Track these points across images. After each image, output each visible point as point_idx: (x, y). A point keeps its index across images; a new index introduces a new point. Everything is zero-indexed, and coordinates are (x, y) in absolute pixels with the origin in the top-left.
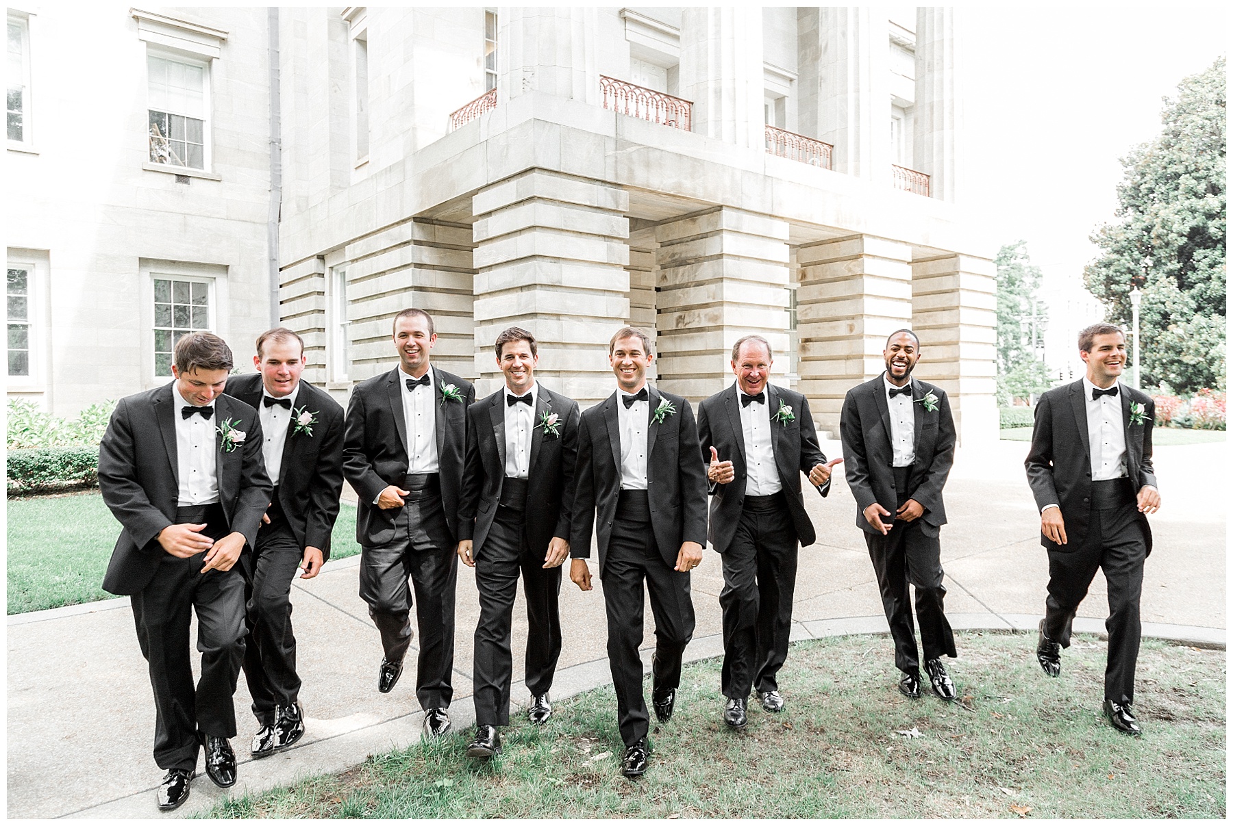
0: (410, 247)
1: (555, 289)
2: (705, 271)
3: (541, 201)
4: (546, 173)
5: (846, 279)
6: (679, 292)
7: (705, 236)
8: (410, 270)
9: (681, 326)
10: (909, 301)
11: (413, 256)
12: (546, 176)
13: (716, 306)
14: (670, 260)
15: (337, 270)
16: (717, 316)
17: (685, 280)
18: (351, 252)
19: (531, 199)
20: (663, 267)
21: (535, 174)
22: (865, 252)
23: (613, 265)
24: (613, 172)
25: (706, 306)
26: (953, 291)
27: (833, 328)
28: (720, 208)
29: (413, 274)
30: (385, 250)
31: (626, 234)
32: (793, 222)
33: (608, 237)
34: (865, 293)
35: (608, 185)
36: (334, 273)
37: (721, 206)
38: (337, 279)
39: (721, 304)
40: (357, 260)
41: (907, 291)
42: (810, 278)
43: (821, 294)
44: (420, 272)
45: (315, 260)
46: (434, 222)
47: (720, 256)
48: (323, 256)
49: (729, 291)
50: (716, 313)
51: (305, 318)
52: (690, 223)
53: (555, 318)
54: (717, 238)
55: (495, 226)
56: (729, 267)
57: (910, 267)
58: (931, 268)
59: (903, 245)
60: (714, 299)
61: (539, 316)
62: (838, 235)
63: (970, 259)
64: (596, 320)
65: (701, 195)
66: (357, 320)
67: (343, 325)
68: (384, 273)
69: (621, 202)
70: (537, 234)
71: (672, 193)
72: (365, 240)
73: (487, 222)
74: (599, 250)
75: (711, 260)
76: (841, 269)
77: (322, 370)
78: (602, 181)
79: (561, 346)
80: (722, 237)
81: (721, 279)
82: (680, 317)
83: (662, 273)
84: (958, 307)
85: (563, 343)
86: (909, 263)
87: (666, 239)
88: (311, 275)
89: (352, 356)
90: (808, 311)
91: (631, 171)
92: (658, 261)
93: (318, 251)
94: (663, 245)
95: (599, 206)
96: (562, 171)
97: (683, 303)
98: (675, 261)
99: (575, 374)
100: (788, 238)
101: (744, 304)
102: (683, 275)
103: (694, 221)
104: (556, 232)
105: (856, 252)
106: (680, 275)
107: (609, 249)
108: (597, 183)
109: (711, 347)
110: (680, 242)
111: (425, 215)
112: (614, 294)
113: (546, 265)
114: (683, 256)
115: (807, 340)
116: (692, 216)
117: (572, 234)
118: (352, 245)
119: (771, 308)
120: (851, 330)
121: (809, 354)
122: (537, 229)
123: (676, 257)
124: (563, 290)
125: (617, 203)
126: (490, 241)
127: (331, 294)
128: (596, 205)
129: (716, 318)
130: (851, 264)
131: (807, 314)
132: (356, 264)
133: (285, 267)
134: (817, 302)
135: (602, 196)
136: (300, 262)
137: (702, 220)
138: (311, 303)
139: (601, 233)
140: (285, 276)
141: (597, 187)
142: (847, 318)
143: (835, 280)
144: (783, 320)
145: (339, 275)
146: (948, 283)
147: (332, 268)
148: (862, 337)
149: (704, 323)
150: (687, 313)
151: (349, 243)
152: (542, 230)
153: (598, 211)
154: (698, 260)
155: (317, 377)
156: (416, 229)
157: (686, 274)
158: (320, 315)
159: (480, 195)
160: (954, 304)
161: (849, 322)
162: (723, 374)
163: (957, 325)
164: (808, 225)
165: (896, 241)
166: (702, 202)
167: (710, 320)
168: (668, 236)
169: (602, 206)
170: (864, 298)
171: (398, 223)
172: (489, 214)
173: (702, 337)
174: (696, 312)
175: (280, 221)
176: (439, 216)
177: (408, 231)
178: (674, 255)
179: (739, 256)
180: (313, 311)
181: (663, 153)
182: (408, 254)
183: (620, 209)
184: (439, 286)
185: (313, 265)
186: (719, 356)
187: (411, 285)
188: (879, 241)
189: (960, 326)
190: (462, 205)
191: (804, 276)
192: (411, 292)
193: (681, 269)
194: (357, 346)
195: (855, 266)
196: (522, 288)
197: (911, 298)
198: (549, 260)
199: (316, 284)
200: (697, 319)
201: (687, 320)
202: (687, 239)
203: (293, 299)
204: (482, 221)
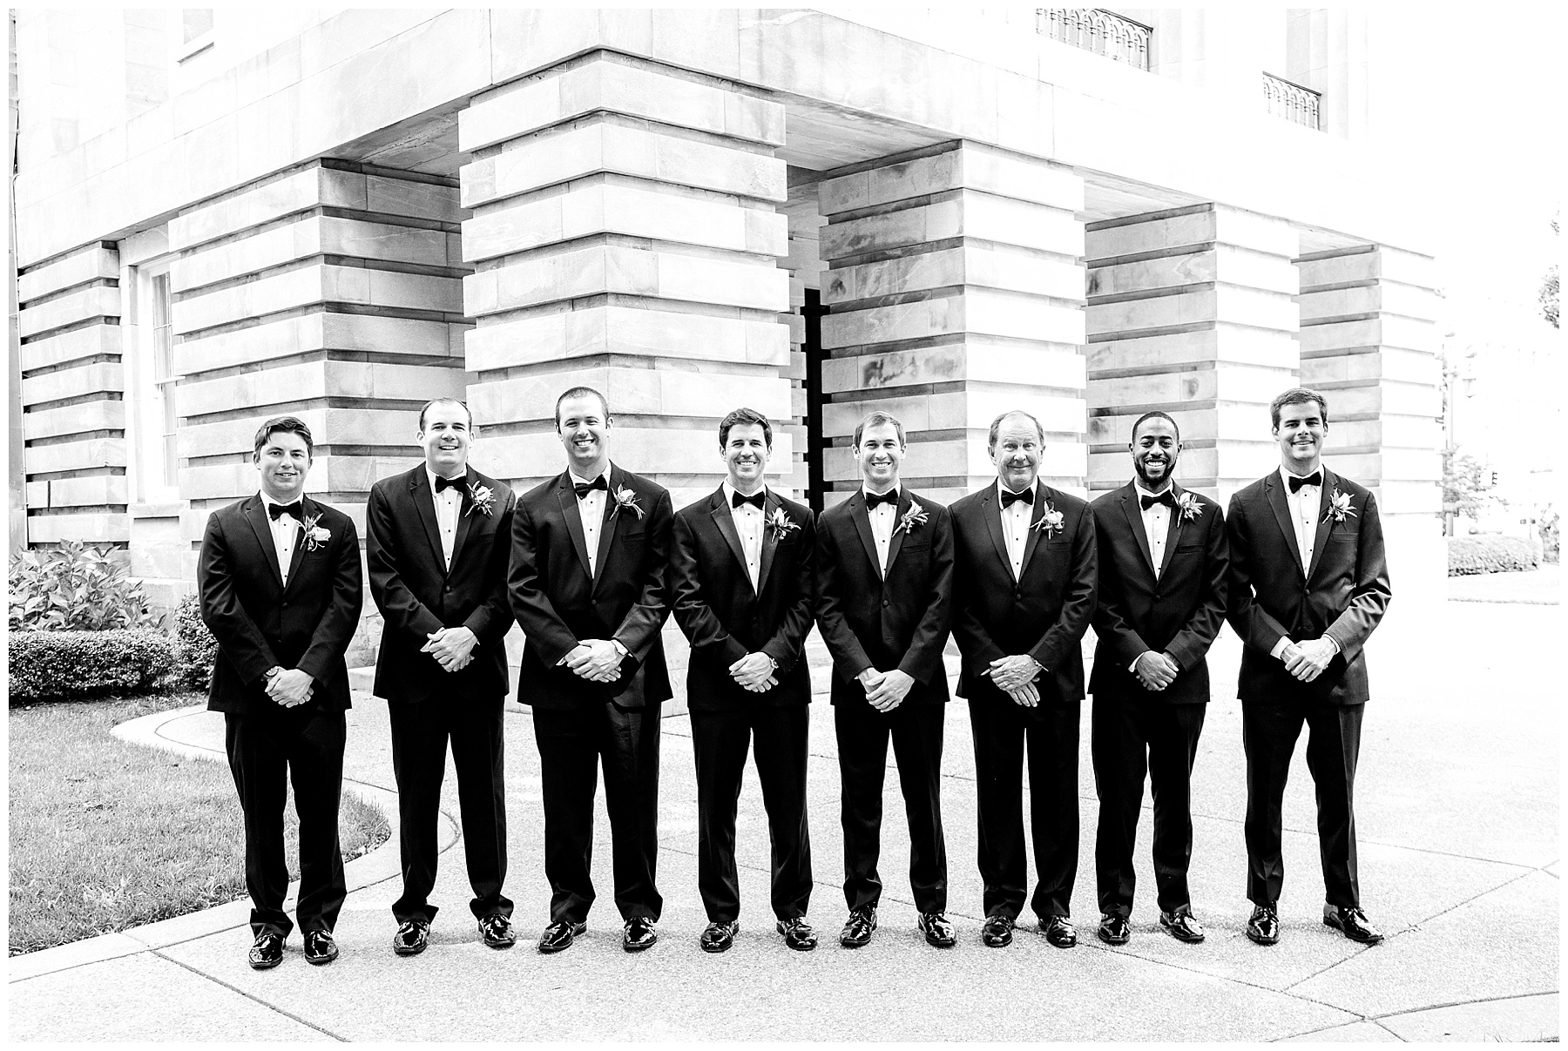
0: (316, 220)
1: (643, 303)
2: (925, 271)
3: (614, 119)
4: (622, 60)
5: (1179, 291)
6: (870, 315)
7: (924, 201)
8: (317, 268)
9: (875, 383)
10: (1294, 336)
11: (323, 240)
12: (623, 66)
13: (950, 342)
14: (850, 249)
15: (146, 273)
16: (951, 362)
17: (883, 290)
18: (180, 233)
19: (593, 114)
20: (835, 265)
21: (603, 62)
22: (1219, 239)
23: (756, 255)
24: (755, 63)
25: (928, 341)
26: (1367, 317)
27: (1156, 387)
28: (956, 144)
29: (324, 277)
30: (259, 227)
31: (780, 192)
32: (1094, 176)
33: (746, 197)
34: (1220, 318)
35: (744, 90)
36: (139, 278)
37: (959, 141)
38: (147, 291)
39: (960, 337)
40: (194, 249)
41: (1290, 315)
42: (1106, 290)
43: (1129, 320)
44: (338, 272)
45: (98, 252)
46: (365, 168)
47: (957, 242)
48: (115, 243)
49: (975, 312)
50: (949, 357)
51: (78, 371)
52: (894, 174)
53: (645, 364)
54: (950, 205)
55: (510, 172)
56: (974, 263)
57: (1295, 268)
58: (1326, 272)
59: (1284, 224)
60: (945, 327)
61: (613, 360)
62: (1164, 204)
63: (1397, 253)
64: (725, 369)
65: (920, 118)
66: (197, 375)
67: (162, 386)
68: (254, 275)
69: (772, 125)
70: (607, 187)
71: (868, 110)
72: (212, 208)
73: (492, 166)
74: (728, 224)
75: (939, 248)
76: (1170, 271)
77: (118, 478)
78: (735, 83)
79: (657, 422)
80: (961, 204)
81: (960, 288)
82: (874, 365)
83: (832, 276)
84: (1376, 347)
85: (661, 417)
86: (1293, 262)
87: (840, 208)
88: (90, 282)
89: (187, 448)
90: (1103, 355)
91: (789, 63)
92: (824, 254)
93: (107, 230)
94: (834, 219)
95: (728, 132)
96: (655, 57)
97: (878, 337)
98: (861, 251)
99: (685, 481)
100: (1082, 209)
101: (1002, 338)
102: (878, 279)
103: (901, 170)
104: (646, 185)
105: (1200, 238)
106: (871, 281)
107: (750, 223)
108: (724, 84)
109: (940, 424)
110: (872, 212)
111: (347, 154)
112: (758, 316)
113: (626, 252)
114: (879, 241)
115: (1102, 412)
116: (897, 160)
117: (674, 190)
118: (183, 219)
119: (1052, 348)
120: (1192, 392)
121: (1104, 440)
122: (606, 176)
123: (864, 243)
124: (661, 305)
125: (764, 130)
126: (498, 206)
127: (134, 323)
128: (721, 131)
129: (950, 366)
130: (1192, 262)
131: (1101, 361)
132: (191, 258)
133: (31, 267)
134: (1120, 337)
135: (735, 112)
136: (63, 255)
137: (919, 168)
138: (92, 340)
139: (732, 190)
140: (32, 286)
141: (723, 93)
142: (1183, 368)
143: (1157, 294)
144: (1074, 370)
145: (151, 283)
146: (1356, 302)
147: (134, 267)
148: (1213, 405)
149: (923, 378)
150: (887, 357)
151: (175, 214)
152: (616, 180)
153: (727, 143)
154: (910, 249)
155: (109, 493)
156: (328, 184)
157: (885, 277)
158: (112, 366)
159: (476, 108)
160: (1371, 341)
161: (1187, 376)
162: (965, 478)
163: (1375, 383)
164: (1114, 183)
165: (1273, 218)
166: (922, 131)
167: (936, 370)
168: (845, 201)
169: (734, 132)
170: (1217, 326)
171: (285, 171)
172: (497, 147)
173: (919, 405)
174: (908, 354)
175: (16, 170)
176: (376, 155)
177: (311, 187)
178: (858, 239)
179: (992, 243)
180: (96, 358)
181: (851, 25)
182: (312, 235)
183: (769, 140)
184: (379, 300)
185: (95, 262)
186: (958, 443)
187: (318, 298)
188: (1241, 214)
189: (1381, 384)
190: (430, 131)
191: (1094, 285)
192: (319, 316)
193: (874, 269)
194: (197, 428)
195: (1198, 265)
196: (573, 302)
197: (1296, 328)
198: (631, 243)
199: (101, 300)
200: (909, 369)
201: (887, 371)
202: (884, 208)
203: (50, 333)
204: (478, 164)
